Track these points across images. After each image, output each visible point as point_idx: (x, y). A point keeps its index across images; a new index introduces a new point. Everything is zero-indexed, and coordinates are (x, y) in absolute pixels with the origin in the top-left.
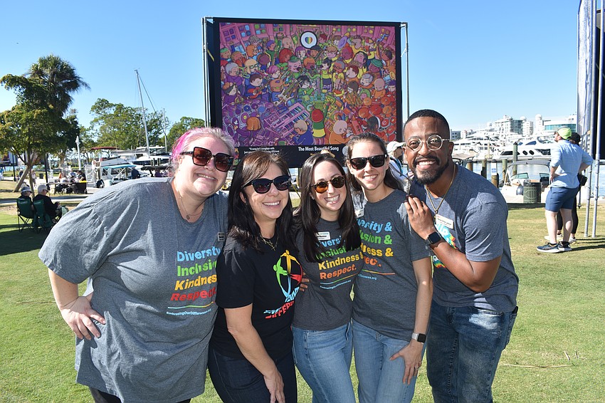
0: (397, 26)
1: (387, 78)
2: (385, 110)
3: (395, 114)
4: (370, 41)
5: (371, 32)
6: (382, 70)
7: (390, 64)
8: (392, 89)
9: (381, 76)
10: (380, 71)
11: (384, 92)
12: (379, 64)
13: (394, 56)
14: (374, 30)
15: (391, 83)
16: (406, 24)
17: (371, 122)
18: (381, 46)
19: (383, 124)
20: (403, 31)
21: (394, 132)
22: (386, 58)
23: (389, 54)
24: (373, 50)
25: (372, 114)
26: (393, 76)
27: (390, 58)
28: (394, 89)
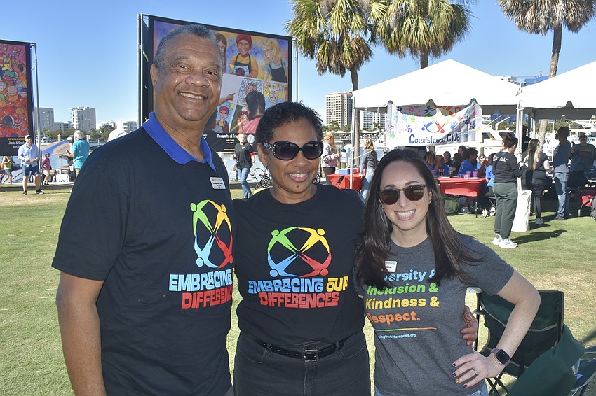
0: (27, 46)
1: (19, 86)
2: (18, 111)
3: (26, 115)
4: (4, 56)
5: (5, 48)
6: (15, 80)
7: (23, 74)
8: (24, 94)
9: (14, 84)
10: (13, 80)
11: (17, 96)
12: (12, 75)
13: (25, 69)
14: (7, 47)
15: (23, 90)
16: (35, 44)
17: (6, 120)
18: (13, 60)
19: (17, 121)
20: (33, 49)
21: (27, 129)
22: (18, 70)
23: (20, 67)
24: (6, 63)
25: (6, 114)
26: (24, 84)
27: (22, 70)
28: (26, 95)
